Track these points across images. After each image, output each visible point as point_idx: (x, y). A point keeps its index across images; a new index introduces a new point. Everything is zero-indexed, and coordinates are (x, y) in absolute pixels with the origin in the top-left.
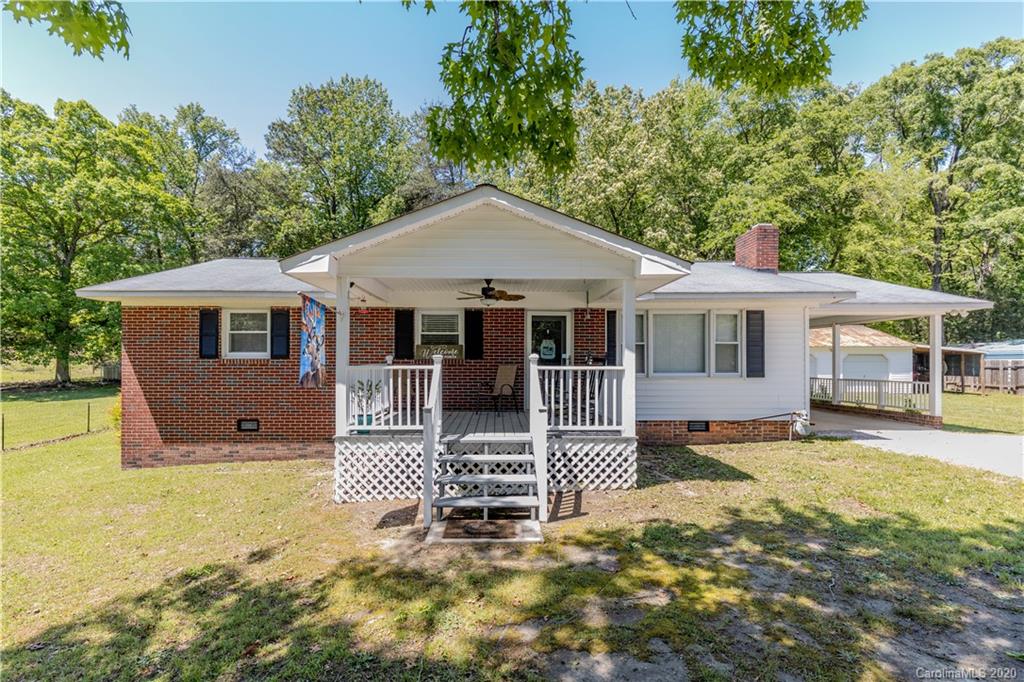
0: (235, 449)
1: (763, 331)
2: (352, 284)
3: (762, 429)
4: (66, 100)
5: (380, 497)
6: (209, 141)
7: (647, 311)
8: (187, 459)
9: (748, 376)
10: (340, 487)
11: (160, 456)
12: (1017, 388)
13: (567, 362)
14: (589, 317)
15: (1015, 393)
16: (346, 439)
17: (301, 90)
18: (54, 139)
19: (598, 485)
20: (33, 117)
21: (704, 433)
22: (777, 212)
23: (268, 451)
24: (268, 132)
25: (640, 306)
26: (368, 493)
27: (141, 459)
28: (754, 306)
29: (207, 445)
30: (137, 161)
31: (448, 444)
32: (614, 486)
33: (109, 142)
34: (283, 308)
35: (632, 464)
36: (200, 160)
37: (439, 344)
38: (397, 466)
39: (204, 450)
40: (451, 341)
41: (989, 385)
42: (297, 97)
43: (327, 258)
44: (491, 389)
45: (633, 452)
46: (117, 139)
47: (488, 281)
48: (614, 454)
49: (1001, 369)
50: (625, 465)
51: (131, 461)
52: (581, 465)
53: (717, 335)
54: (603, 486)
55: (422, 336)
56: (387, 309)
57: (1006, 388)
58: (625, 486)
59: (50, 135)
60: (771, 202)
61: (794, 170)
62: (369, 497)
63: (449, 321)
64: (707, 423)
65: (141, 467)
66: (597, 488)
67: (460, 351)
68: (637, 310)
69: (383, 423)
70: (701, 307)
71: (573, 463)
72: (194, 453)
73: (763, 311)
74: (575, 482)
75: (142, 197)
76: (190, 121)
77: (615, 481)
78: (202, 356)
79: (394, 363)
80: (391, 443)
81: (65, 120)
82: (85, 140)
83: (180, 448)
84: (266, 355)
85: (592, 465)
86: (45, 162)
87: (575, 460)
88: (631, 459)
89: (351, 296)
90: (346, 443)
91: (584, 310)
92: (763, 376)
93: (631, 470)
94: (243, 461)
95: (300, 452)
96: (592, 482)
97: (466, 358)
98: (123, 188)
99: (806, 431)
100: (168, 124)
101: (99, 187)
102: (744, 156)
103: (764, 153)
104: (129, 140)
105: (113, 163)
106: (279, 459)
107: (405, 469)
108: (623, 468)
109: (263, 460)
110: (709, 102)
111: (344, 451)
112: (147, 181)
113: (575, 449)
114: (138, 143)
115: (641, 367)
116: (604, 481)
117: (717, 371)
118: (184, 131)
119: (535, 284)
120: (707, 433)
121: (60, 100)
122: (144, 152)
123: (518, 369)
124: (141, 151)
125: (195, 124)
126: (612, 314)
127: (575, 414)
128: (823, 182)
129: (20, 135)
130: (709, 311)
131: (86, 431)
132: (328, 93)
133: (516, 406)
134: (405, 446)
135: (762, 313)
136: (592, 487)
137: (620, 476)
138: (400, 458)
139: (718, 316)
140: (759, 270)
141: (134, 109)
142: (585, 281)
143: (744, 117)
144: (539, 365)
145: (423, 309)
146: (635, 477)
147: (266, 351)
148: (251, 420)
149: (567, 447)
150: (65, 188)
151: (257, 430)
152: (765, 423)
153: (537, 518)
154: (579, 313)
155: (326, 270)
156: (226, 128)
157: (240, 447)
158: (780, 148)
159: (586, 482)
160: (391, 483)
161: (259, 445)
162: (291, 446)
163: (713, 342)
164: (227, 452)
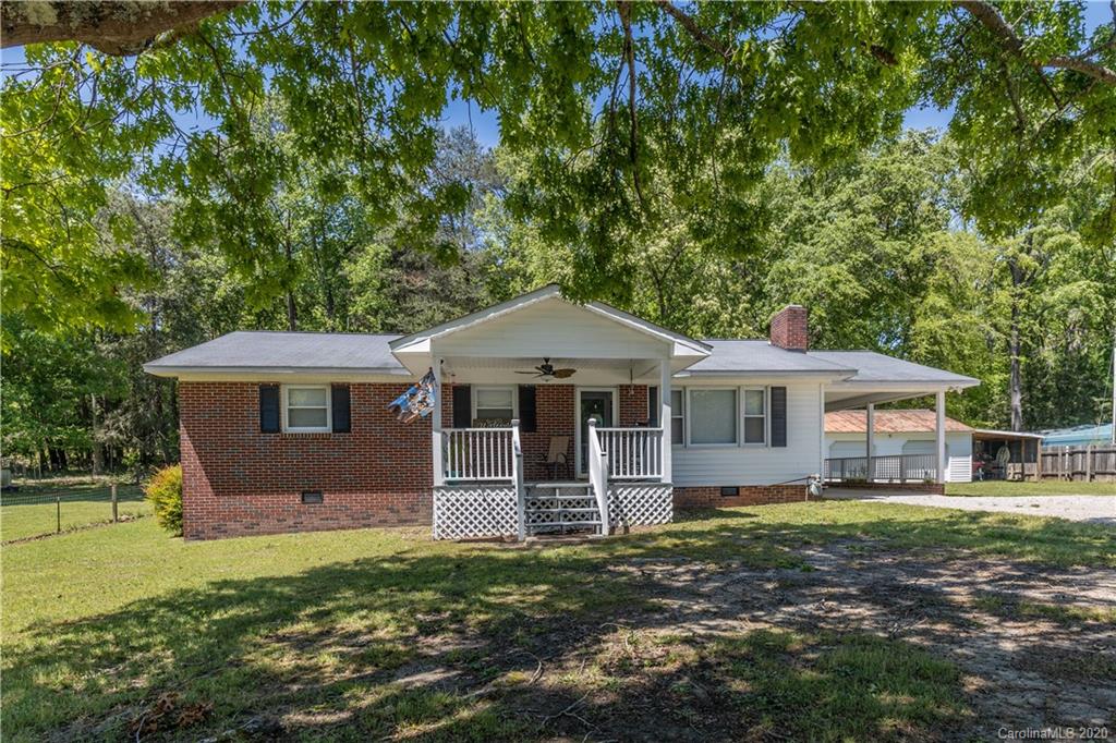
0: (298, 520)
1: (785, 405)
7: (684, 387)
8: (251, 531)
9: (773, 445)
11: (223, 528)
12: (1073, 474)
14: (633, 393)
15: (1071, 480)
16: (442, 488)
19: (643, 521)
21: (735, 497)
22: (839, 282)
25: (677, 382)
26: (462, 531)
27: (204, 532)
28: (779, 383)
29: (271, 517)
32: (656, 522)
34: (344, 383)
35: (668, 505)
37: (495, 418)
38: (484, 509)
40: (506, 415)
41: (1050, 472)
43: (429, 341)
47: (547, 360)
48: (655, 497)
49: (1060, 454)
50: (664, 505)
51: (193, 534)
52: (630, 506)
53: (746, 409)
54: (647, 522)
55: (477, 410)
56: (446, 385)
57: (1063, 475)
58: (664, 521)
60: (834, 269)
61: (858, 231)
62: (462, 534)
64: (738, 488)
65: (205, 539)
66: (642, 523)
68: (672, 386)
70: (733, 383)
71: (624, 505)
72: (258, 524)
74: (625, 519)
77: (656, 518)
78: (263, 431)
80: (479, 491)
83: (244, 520)
84: (328, 429)
85: (638, 506)
87: (625, 502)
88: (668, 501)
90: (441, 491)
91: (629, 386)
92: (785, 446)
93: (669, 509)
94: (308, 531)
95: (364, 522)
96: (639, 519)
99: (819, 492)
106: (343, 528)
107: (491, 511)
108: (662, 508)
109: (328, 530)
111: (441, 498)
113: (625, 493)
115: (678, 437)
116: (647, 518)
117: (746, 442)
119: (586, 362)
120: (738, 497)
123: (569, 440)
126: (654, 390)
127: (625, 467)
128: (889, 246)
130: (739, 387)
131: (56, 531)
133: (568, 475)
135: (785, 388)
136: (638, 522)
137: (660, 514)
138: (486, 502)
139: (746, 391)
140: (789, 350)
142: (631, 360)
144: (596, 427)
145: (478, 385)
146: (672, 513)
147: (327, 425)
148: (314, 492)
149: (619, 492)
151: (321, 501)
152: (787, 487)
153: (601, 532)
154: (623, 389)
155: (428, 351)
157: (305, 518)
159: (634, 518)
161: (323, 516)
162: (356, 516)
163: (743, 416)
164: (291, 523)
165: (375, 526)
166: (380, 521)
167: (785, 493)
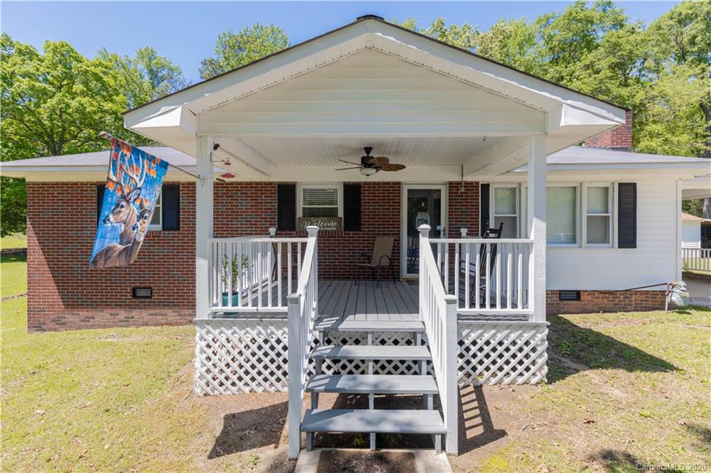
0: (131, 314)
1: (634, 204)
2: (216, 147)
3: (633, 299)
4: (51, 41)
5: (247, 390)
6: (160, 75)
7: (520, 184)
8: (86, 324)
9: (619, 247)
10: (201, 377)
11: (62, 320)
13: (442, 233)
14: (463, 190)
16: (208, 323)
17: (224, 34)
18: (42, 69)
19: (501, 379)
20: (29, 54)
21: (575, 302)
23: (160, 317)
24: (201, 66)
26: (233, 384)
27: (45, 324)
28: (627, 178)
29: (105, 311)
30: (103, 85)
31: (324, 332)
32: (521, 380)
33: (81, 71)
34: (174, 184)
35: (541, 356)
36: (153, 88)
37: (319, 216)
38: (266, 354)
39: (102, 315)
40: (331, 214)
42: (222, 40)
44: (369, 259)
45: (542, 340)
46: (88, 69)
47: (368, 150)
48: (520, 343)
50: (533, 356)
51: (36, 324)
52: (480, 355)
53: (589, 205)
54: (507, 380)
55: (304, 209)
56: (270, 184)
59: (38, 66)
62: (234, 389)
63: (329, 196)
64: (578, 292)
65: (45, 330)
66: (499, 382)
67: (340, 223)
69: (250, 305)
70: (572, 179)
71: (471, 353)
72: (94, 318)
73: (635, 184)
74: (474, 375)
75: (106, 111)
76: (146, 60)
77: (521, 374)
79: (277, 235)
80: (260, 328)
81: (51, 55)
82: (64, 70)
83: (81, 313)
84: (158, 228)
85: (494, 356)
86: (34, 86)
87: (474, 349)
88: (540, 349)
89: (214, 159)
90: (208, 326)
91: (459, 184)
92: (635, 247)
93: (540, 361)
94: (138, 326)
96: (494, 375)
97: (345, 230)
98: (91, 105)
99: (684, 302)
100: (130, 62)
101: (74, 104)
102: (557, 75)
103: (573, 72)
104: (98, 70)
105: (85, 87)
107: (275, 358)
108: (531, 360)
109: (156, 325)
110: (529, 35)
111: (205, 336)
112: (112, 101)
113: (473, 336)
114: (105, 73)
116: (507, 375)
117: (589, 242)
118: (142, 67)
120: (579, 302)
121: (47, 41)
122: (109, 79)
123: (395, 240)
124: (105, 79)
125: (150, 62)
126: (486, 187)
129: (17, 65)
130: (581, 184)
132: (244, 37)
133: (393, 275)
134: (275, 331)
135: (634, 185)
136: (493, 381)
137: (528, 369)
138: (269, 344)
139: (590, 188)
140: (613, 149)
141: (105, 50)
143: (555, 46)
144: (430, 237)
146: (545, 370)
147: (159, 224)
148: (144, 288)
149: (464, 333)
150: (48, 105)
151: (150, 297)
152: (636, 293)
153: (443, 448)
154: (453, 186)
155: (178, 124)
156: (172, 66)
157: (135, 313)
158: (587, 67)
159: (487, 375)
160: (259, 373)
161: (153, 312)
163: (585, 215)
164: (123, 318)
167: (633, 298)
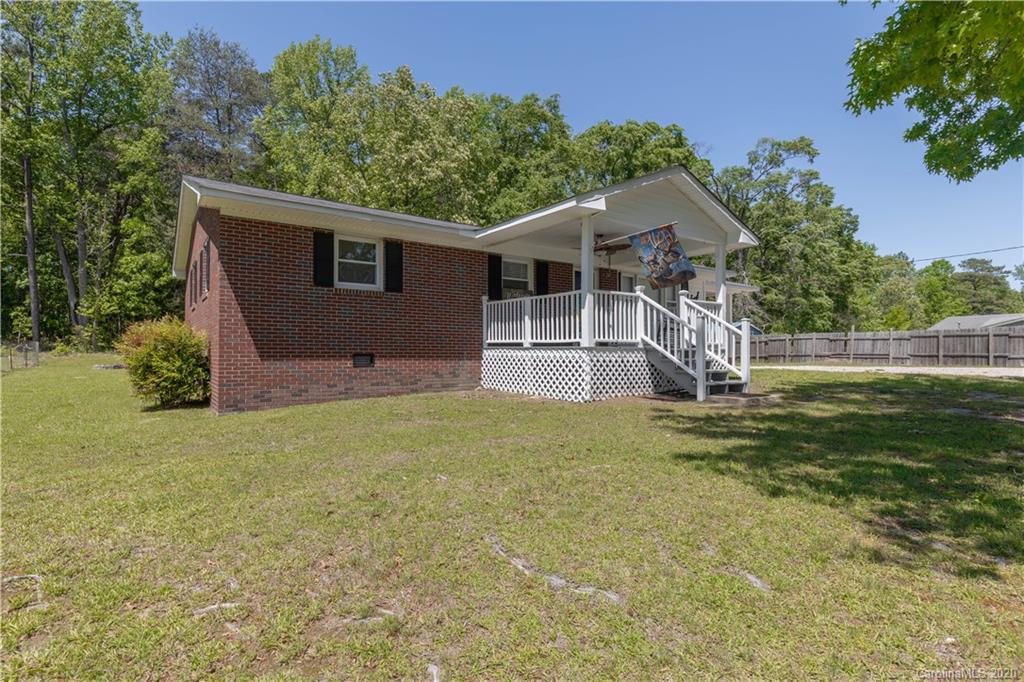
0: (350, 386)
5: (613, 395)
8: (298, 399)
16: (594, 349)
23: (383, 387)
26: (607, 392)
27: (243, 401)
29: (321, 382)
34: (397, 240)
37: (516, 288)
38: (622, 370)
39: (318, 388)
40: (523, 287)
56: (482, 253)
62: (607, 396)
65: (243, 410)
72: (307, 391)
78: (316, 283)
83: (291, 385)
84: (379, 285)
94: (358, 398)
95: (412, 387)
106: (393, 394)
109: (378, 396)
111: (593, 359)
134: (626, 355)
138: (624, 364)
145: (508, 257)
147: (375, 283)
148: (365, 355)
157: (355, 383)
160: (619, 384)
161: (374, 381)
162: (404, 381)
164: (342, 389)
165: (422, 391)
166: (427, 387)
